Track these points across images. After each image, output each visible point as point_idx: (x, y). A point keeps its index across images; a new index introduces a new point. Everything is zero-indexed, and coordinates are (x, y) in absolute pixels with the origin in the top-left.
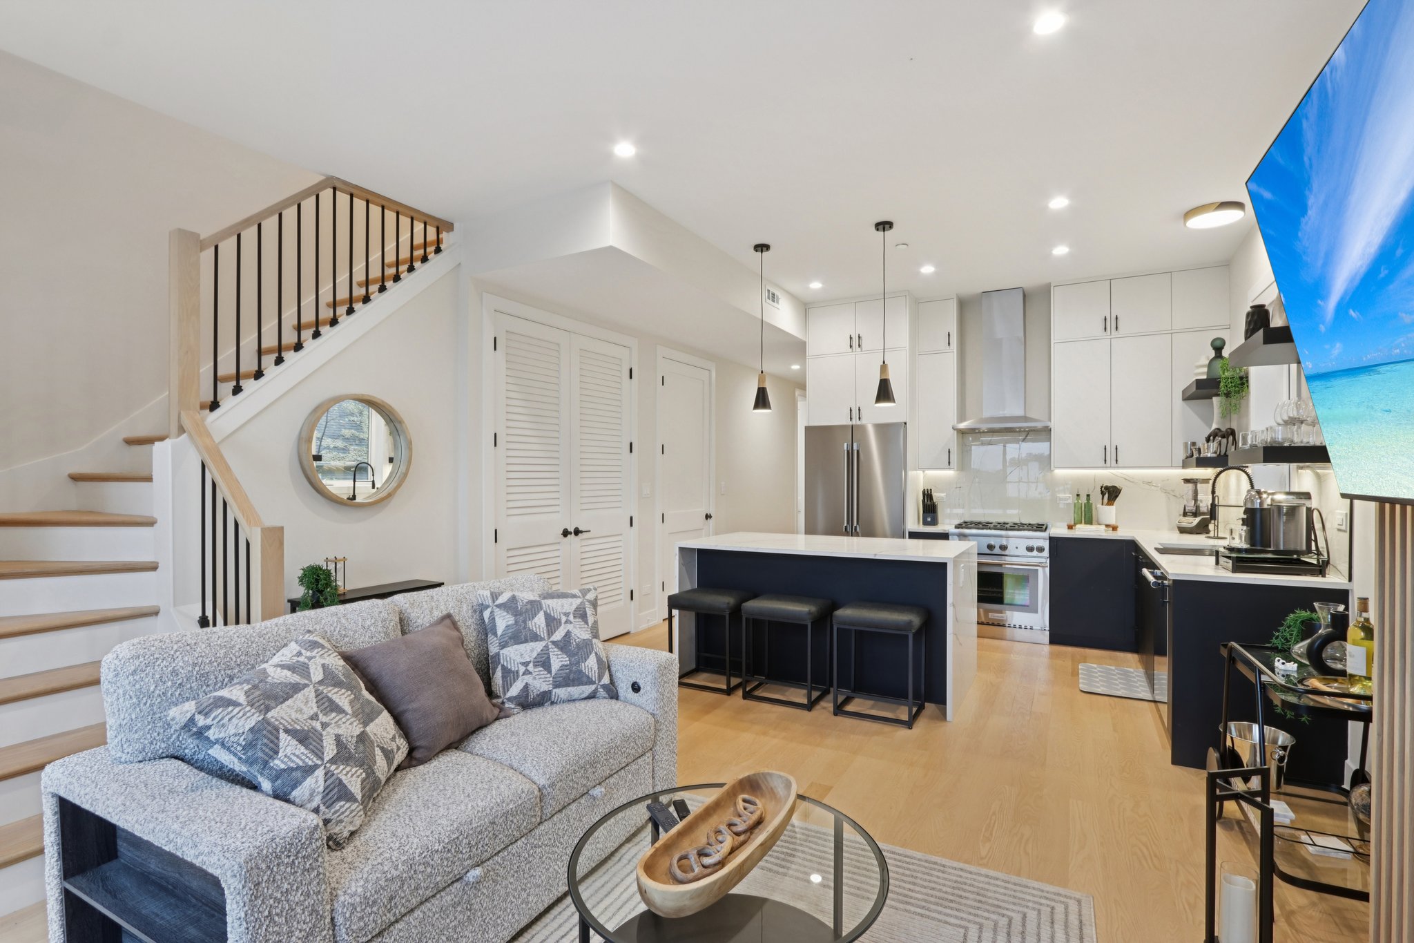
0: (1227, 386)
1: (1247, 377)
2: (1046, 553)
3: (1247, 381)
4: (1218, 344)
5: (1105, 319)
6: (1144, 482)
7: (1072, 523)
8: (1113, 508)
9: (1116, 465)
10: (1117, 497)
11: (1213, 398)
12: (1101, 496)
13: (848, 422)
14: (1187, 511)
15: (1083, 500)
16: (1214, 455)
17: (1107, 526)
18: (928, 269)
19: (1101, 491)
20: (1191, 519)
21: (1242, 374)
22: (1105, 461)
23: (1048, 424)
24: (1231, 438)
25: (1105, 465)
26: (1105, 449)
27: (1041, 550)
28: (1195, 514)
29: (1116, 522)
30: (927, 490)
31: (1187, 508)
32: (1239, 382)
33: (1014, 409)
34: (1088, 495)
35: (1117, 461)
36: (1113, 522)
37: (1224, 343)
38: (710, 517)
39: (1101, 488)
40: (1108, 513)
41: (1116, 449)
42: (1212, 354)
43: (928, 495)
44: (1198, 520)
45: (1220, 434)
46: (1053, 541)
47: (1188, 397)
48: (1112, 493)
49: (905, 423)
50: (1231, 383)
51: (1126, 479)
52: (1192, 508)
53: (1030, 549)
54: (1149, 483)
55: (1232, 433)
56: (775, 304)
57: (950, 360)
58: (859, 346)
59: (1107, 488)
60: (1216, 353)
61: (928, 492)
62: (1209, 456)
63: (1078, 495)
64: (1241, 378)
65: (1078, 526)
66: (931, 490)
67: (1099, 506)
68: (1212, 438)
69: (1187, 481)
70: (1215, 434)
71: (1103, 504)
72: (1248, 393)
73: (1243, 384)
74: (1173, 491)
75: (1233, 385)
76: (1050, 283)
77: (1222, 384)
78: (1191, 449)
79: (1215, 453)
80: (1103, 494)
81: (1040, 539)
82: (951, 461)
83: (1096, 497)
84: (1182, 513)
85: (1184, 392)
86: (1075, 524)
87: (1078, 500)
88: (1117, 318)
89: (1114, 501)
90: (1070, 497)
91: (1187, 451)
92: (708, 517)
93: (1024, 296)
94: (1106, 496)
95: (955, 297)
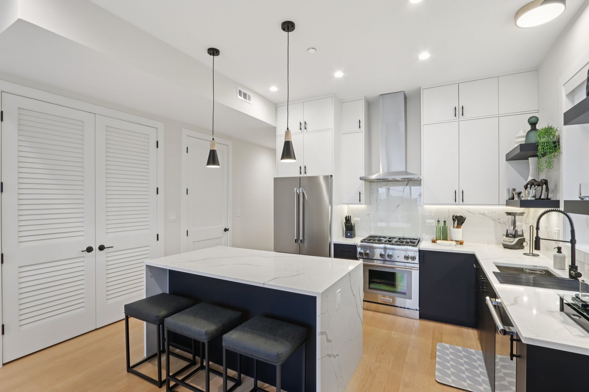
0: (543, 149)
1: (559, 142)
2: (417, 261)
3: (559, 145)
4: (533, 120)
5: (455, 109)
6: (479, 213)
7: (435, 239)
8: (460, 230)
9: (462, 203)
10: (463, 223)
11: (529, 158)
12: (453, 222)
13: (298, 175)
14: (509, 233)
15: (442, 224)
16: (534, 199)
17: (456, 241)
18: (339, 74)
19: (453, 218)
20: (512, 240)
21: (555, 139)
22: (455, 200)
23: (419, 176)
24: (544, 186)
25: (455, 203)
26: (455, 192)
27: (413, 258)
28: (514, 236)
29: (462, 239)
30: (348, 216)
31: (508, 231)
32: (553, 145)
33: (398, 166)
34: (445, 222)
35: (463, 200)
36: (460, 239)
37: (537, 119)
38: (228, 230)
39: (453, 217)
40: (457, 233)
41: (463, 192)
42: (529, 127)
43: (348, 220)
44: (517, 239)
45: (535, 183)
46: (422, 253)
47: (511, 158)
48: (459, 220)
49: (332, 176)
50: (547, 146)
51: (468, 211)
52: (512, 232)
53: (407, 258)
54: (484, 214)
55: (546, 182)
56: (247, 100)
57: (360, 137)
58: (305, 128)
59: (456, 217)
60: (531, 127)
61: (348, 217)
62: (529, 199)
63: (438, 221)
64: (554, 143)
65: (438, 242)
66: (350, 216)
67: (452, 228)
68: (529, 186)
69: (509, 214)
70: (533, 183)
71: (454, 227)
72: (560, 153)
73: (556, 147)
74: (499, 219)
75: (548, 147)
76: (421, 87)
77: (540, 147)
78: (512, 193)
79: (534, 197)
80: (454, 220)
81: (413, 251)
82: (361, 199)
83: (450, 223)
84: (505, 234)
85: (507, 155)
86: (437, 240)
87: (438, 224)
88: (463, 108)
89: (461, 225)
90: (433, 222)
91: (509, 194)
92: (226, 230)
93: (405, 98)
94: (456, 222)
95: (363, 98)
